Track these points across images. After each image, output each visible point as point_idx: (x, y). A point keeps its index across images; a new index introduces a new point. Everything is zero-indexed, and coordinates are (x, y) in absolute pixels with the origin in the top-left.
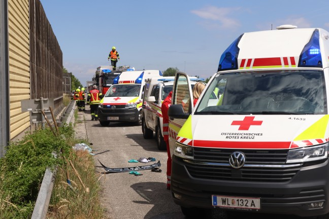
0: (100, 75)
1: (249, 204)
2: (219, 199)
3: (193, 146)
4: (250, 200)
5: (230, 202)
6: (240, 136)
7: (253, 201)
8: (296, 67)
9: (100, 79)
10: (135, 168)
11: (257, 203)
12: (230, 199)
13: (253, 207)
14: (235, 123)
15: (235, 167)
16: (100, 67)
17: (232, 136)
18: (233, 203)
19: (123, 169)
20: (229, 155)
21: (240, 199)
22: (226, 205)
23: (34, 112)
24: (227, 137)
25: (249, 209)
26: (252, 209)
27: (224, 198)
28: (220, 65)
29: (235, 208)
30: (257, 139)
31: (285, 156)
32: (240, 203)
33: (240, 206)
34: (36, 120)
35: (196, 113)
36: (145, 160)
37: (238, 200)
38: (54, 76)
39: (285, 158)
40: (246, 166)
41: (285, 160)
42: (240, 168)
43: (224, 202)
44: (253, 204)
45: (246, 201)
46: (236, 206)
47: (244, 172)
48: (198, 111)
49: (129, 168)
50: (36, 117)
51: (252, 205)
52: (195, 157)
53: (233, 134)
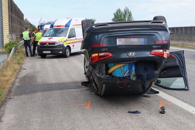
0: (40, 25)
2: (44, 52)
38: (19, 26)
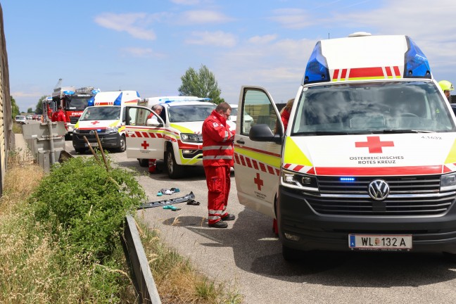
0: (61, 97)
1: (398, 244)
2: (359, 239)
3: (316, 175)
4: (399, 238)
5: (373, 242)
6: (376, 161)
7: (403, 240)
8: (401, 78)
9: (62, 101)
10: (165, 201)
11: (408, 242)
12: (373, 238)
13: (403, 247)
14: (358, 145)
15: (377, 199)
16: (60, 89)
17: (365, 160)
18: (376, 243)
19: (153, 203)
20: (368, 185)
21: (386, 237)
22: (368, 246)
23: (40, 139)
24: (359, 162)
25: (398, 249)
26: (402, 249)
27: (365, 237)
28: (306, 77)
29: (380, 249)
30: (399, 164)
31: (438, 183)
32: (386, 242)
33: (386, 246)
34: (42, 149)
35: (293, 134)
36: (168, 192)
37: (383, 239)
39: (439, 185)
40: (390, 196)
41: (438, 188)
42: (384, 200)
43: (365, 242)
44: (403, 242)
45: (394, 240)
46: (380, 246)
47: (388, 204)
48: (295, 131)
49: (159, 202)
50: (42, 145)
51: (401, 244)
52: (320, 189)
53: (365, 158)
